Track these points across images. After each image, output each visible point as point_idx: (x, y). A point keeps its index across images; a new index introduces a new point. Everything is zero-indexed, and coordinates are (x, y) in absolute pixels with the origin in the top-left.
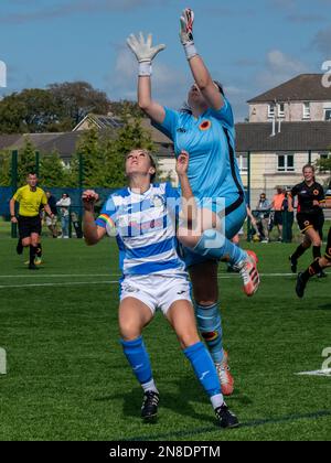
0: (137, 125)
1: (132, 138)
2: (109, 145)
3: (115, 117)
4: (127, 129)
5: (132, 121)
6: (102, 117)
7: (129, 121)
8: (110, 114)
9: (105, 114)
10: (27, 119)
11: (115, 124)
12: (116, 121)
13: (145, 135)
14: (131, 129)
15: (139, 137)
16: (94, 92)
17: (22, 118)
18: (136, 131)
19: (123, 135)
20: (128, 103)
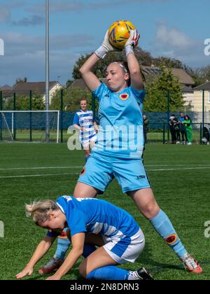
0: (170, 72)
1: (166, 81)
2: (152, 85)
3: (156, 68)
4: (164, 75)
5: (166, 70)
6: (148, 67)
7: (165, 70)
8: (152, 65)
9: (150, 66)
10: (101, 69)
11: (156, 72)
12: (157, 70)
13: (175, 79)
14: (166, 75)
15: (171, 80)
16: (143, 52)
17: (98, 68)
18: (169, 76)
19: (161, 79)
20: (164, 59)
